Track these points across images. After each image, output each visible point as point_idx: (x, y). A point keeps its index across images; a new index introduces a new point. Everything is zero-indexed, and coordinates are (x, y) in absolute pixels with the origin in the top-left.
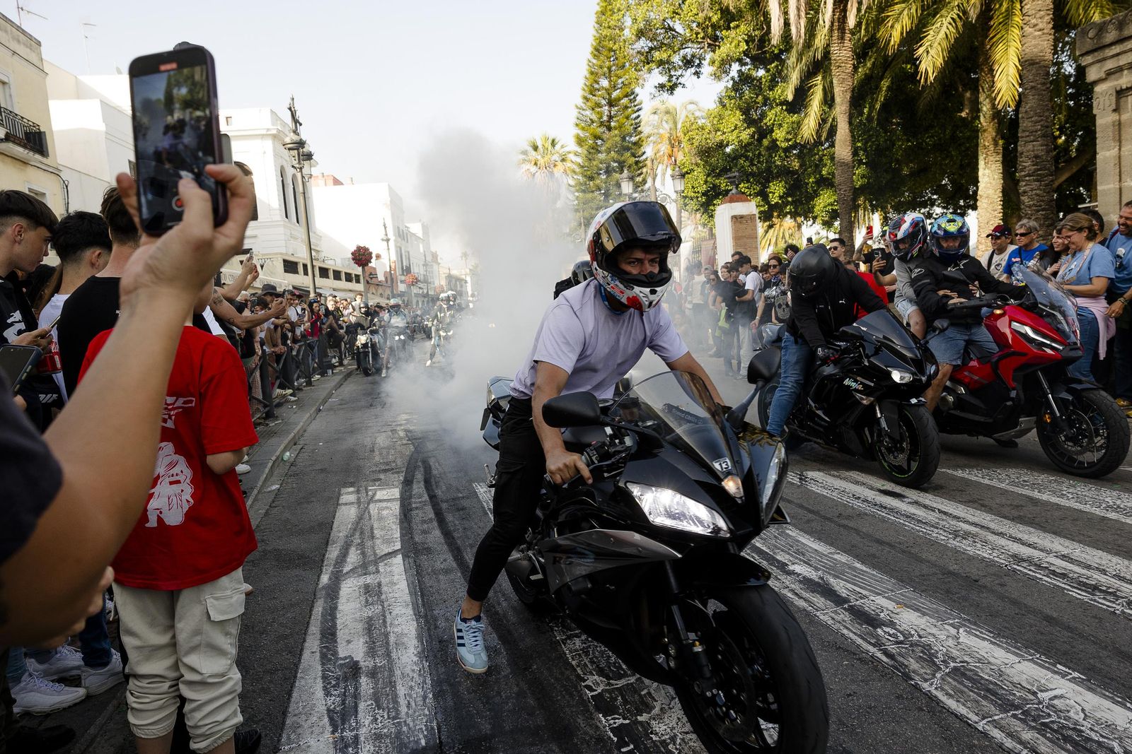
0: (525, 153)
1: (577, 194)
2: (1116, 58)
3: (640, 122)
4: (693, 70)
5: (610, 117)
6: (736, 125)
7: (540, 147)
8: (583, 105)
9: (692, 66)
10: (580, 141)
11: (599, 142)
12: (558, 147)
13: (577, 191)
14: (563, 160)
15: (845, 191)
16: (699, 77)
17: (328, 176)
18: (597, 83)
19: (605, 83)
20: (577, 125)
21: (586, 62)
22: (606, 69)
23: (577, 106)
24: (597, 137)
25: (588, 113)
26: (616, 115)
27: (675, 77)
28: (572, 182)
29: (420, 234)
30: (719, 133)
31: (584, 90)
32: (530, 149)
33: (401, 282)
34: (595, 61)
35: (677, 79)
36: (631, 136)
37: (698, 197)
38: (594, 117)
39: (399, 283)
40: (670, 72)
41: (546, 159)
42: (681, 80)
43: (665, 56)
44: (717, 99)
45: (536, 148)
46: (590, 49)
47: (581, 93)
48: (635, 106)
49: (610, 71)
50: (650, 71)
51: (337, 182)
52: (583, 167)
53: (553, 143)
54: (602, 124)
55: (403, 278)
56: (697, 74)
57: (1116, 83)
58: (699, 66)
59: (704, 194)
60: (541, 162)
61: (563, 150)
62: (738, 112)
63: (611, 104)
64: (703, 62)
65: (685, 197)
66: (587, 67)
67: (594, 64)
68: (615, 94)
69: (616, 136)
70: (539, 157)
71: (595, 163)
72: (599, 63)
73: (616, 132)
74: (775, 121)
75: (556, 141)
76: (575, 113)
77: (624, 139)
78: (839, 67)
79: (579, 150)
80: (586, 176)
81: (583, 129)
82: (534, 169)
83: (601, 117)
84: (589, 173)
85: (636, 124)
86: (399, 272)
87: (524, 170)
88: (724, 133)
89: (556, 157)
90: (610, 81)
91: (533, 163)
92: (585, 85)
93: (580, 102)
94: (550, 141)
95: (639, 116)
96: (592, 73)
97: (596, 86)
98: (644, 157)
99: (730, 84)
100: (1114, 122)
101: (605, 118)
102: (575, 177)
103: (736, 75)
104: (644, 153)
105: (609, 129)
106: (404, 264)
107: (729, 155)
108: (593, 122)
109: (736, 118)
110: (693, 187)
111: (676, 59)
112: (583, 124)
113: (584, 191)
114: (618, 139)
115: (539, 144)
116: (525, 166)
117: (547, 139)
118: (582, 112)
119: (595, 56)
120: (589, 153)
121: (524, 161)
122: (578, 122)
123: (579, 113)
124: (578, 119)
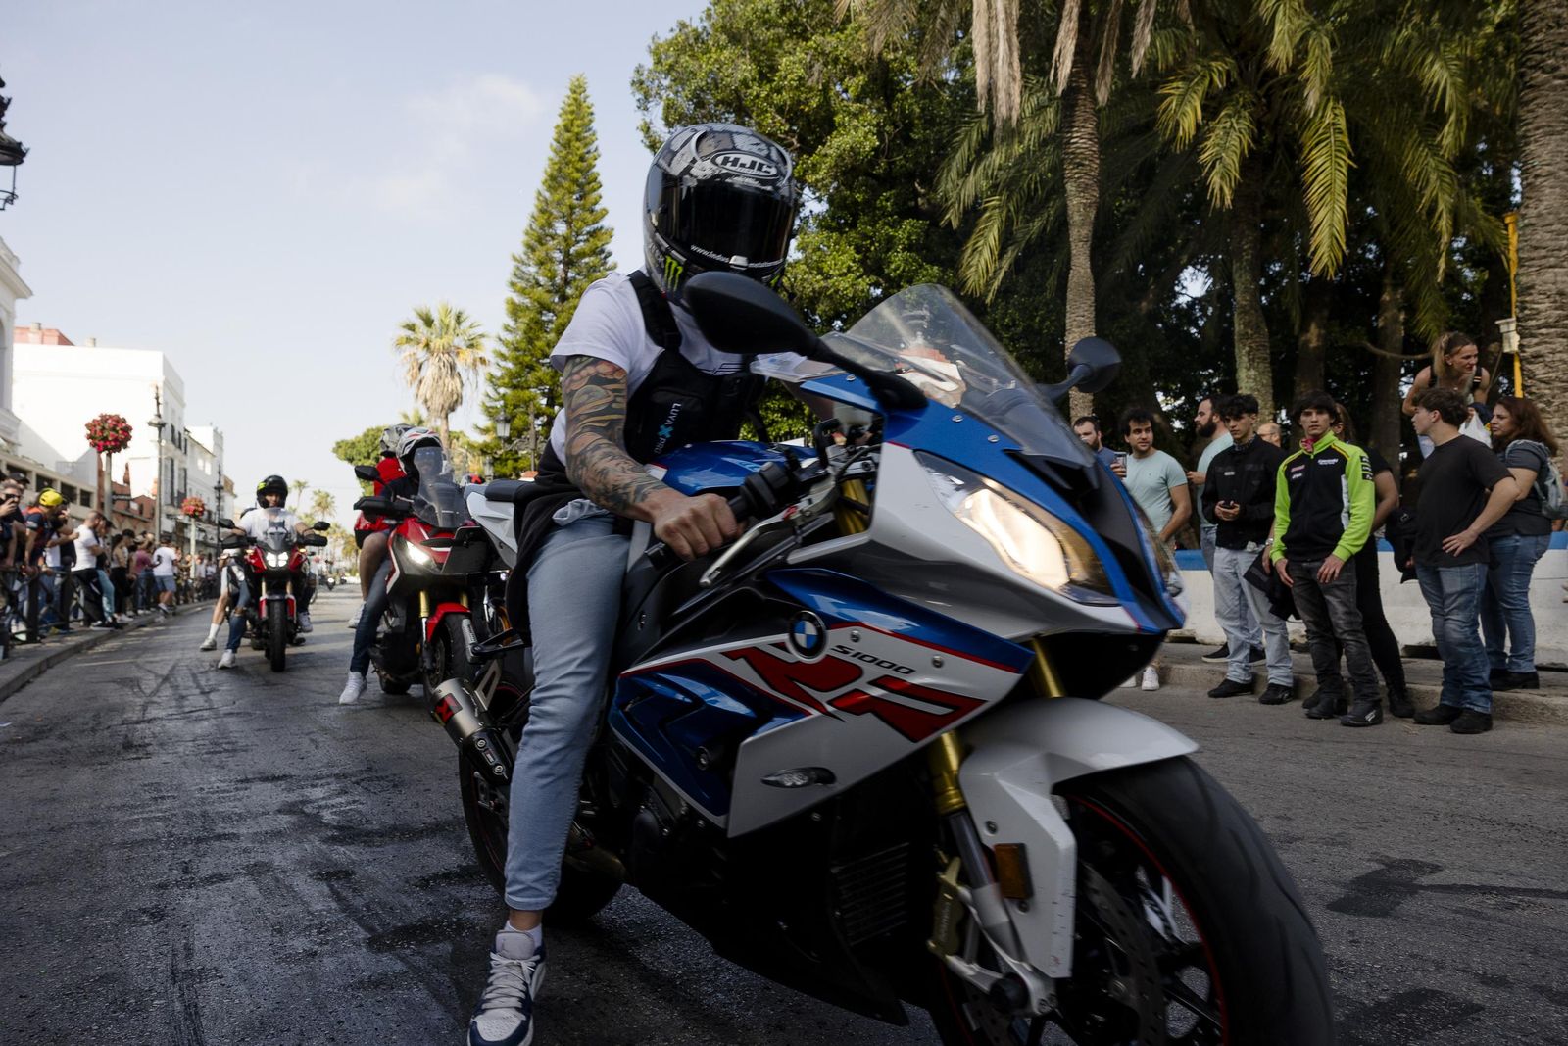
0: (411, 328)
1: (502, 391)
5: (567, 282)
7: (437, 322)
8: (524, 256)
10: (515, 310)
11: (546, 315)
12: (464, 325)
13: (505, 386)
14: (471, 346)
17: (49, 330)
18: (550, 226)
19: (561, 228)
20: (513, 285)
21: (535, 195)
22: (565, 209)
23: (515, 257)
24: (543, 307)
25: (533, 269)
26: (575, 280)
28: (498, 373)
29: (209, 444)
31: (527, 234)
32: (420, 323)
33: (168, 516)
34: (548, 195)
38: (542, 277)
39: (164, 519)
41: (444, 341)
45: (429, 322)
46: (543, 177)
47: (523, 238)
49: (572, 213)
51: (63, 341)
52: (517, 349)
53: (458, 319)
54: (551, 290)
55: (172, 510)
60: (437, 343)
61: (471, 332)
63: (569, 262)
66: (536, 202)
67: (546, 198)
68: (575, 248)
70: (434, 337)
71: (539, 344)
72: (554, 198)
75: (464, 316)
76: (511, 266)
78: (1080, 164)
79: (512, 322)
80: (521, 363)
81: (523, 292)
82: (422, 354)
83: (552, 279)
84: (528, 359)
86: (165, 499)
87: (407, 353)
90: (570, 228)
91: (422, 345)
92: (531, 227)
93: (520, 250)
94: (454, 315)
96: (542, 211)
97: (548, 231)
101: (558, 280)
102: (502, 363)
105: (563, 299)
106: (176, 488)
108: (538, 284)
112: (522, 283)
113: (514, 387)
115: (436, 316)
116: (408, 349)
117: (448, 312)
118: (524, 268)
119: (550, 189)
120: (531, 329)
121: (408, 340)
122: (516, 280)
123: (518, 268)
124: (515, 275)
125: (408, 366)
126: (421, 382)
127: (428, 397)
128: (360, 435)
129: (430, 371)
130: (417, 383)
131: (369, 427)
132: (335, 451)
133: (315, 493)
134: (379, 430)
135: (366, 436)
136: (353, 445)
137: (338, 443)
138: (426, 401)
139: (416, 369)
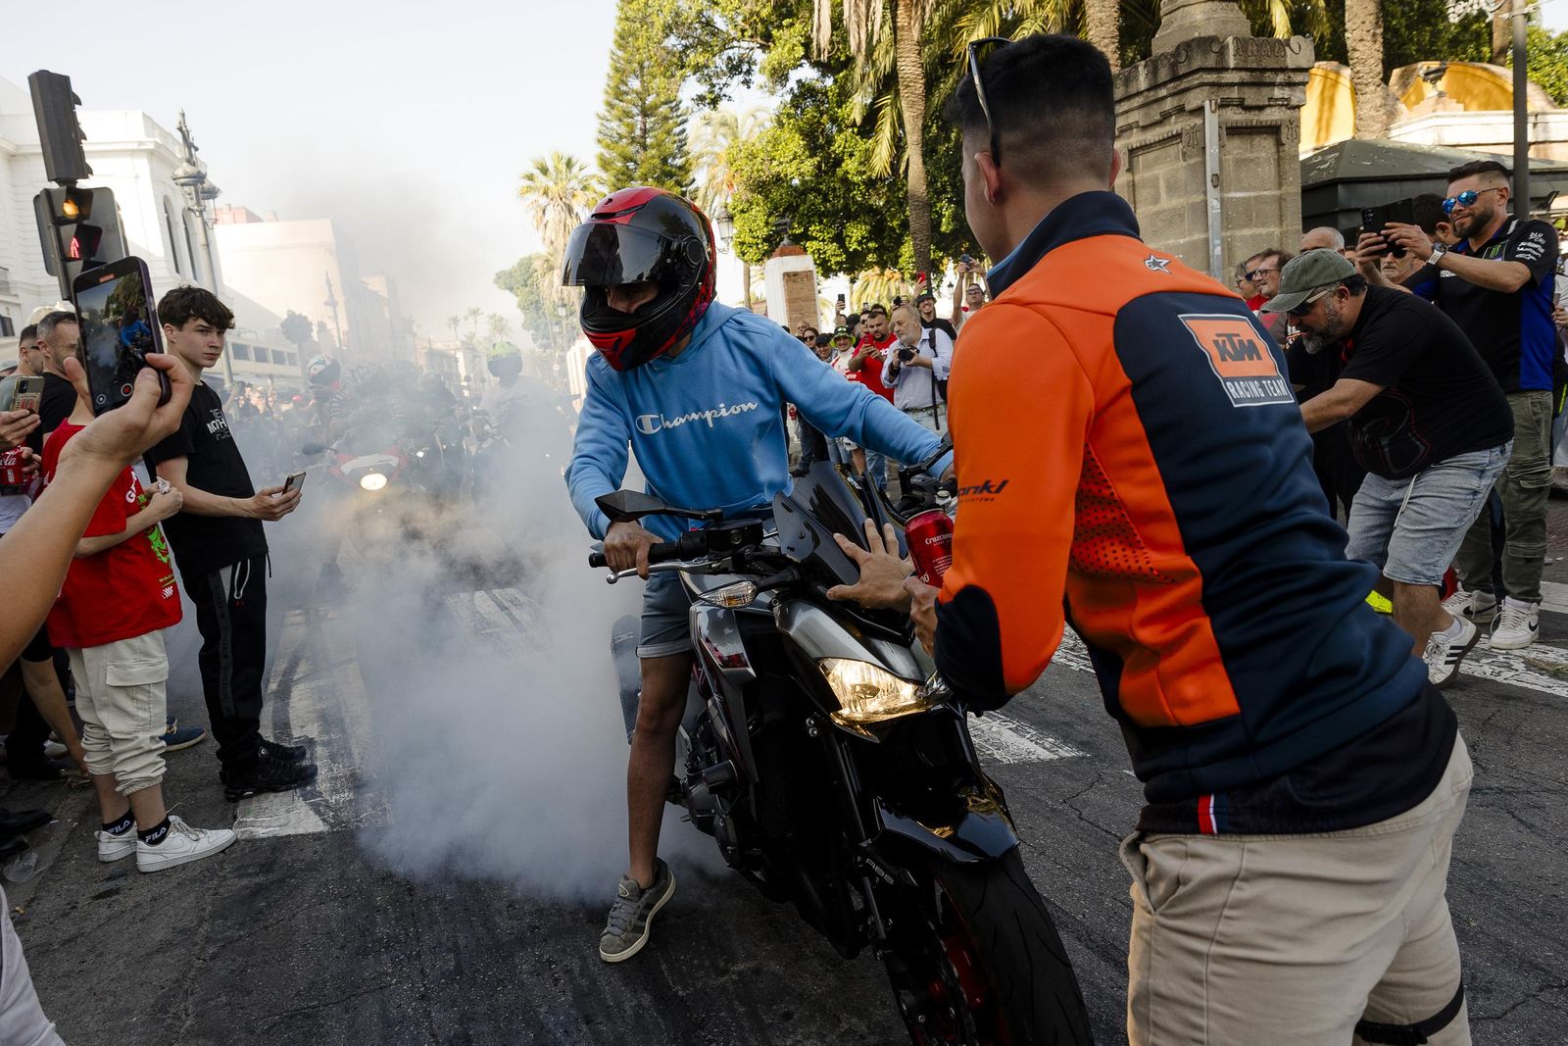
0: (530, 177)
2: (1125, 116)
3: (685, 139)
4: (741, 77)
5: (645, 131)
6: (796, 152)
7: (551, 169)
8: (607, 114)
9: (740, 73)
10: (605, 164)
11: (631, 165)
12: (575, 169)
14: (585, 188)
15: (921, 240)
16: (749, 87)
17: (237, 208)
18: (625, 83)
19: (635, 84)
20: (599, 141)
21: (609, 54)
22: (636, 65)
23: (598, 115)
24: (627, 159)
25: (615, 124)
26: (652, 129)
27: (718, 87)
29: (384, 292)
30: (775, 163)
31: (607, 92)
32: (537, 173)
34: (620, 53)
35: (721, 89)
36: (674, 158)
37: (757, 244)
38: (623, 130)
40: (711, 80)
41: (560, 186)
42: (725, 91)
43: (701, 60)
44: (774, 117)
45: (544, 171)
46: (614, 37)
47: (603, 97)
48: (678, 117)
49: (642, 67)
50: (684, 78)
51: (252, 218)
53: (569, 164)
54: (633, 140)
56: (747, 83)
57: (1128, 141)
58: (749, 72)
59: (765, 240)
60: (554, 189)
61: (582, 174)
62: (797, 136)
63: (646, 113)
64: (753, 67)
65: (742, 244)
66: (611, 61)
67: (619, 57)
68: (650, 100)
69: (653, 157)
70: (551, 184)
72: (625, 56)
73: (654, 152)
74: (845, 147)
75: (574, 160)
76: (596, 124)
77: (664, 161)
78: (907, 86)
79: (604, 175)
81: (608, 146)
82: (543, 201)
83: (632, 131)
85: (680, 141)
87: (529, 202)
88: (781, 163)
89: (574, 184)
90: (643, 82)
91: (542, 192)
92: (609, 86)
93: (603, 109)
94: (565, 161)
95: (684, 131)
96: (617, 70)
97: (624, 88)
98: (692, 188)
99: (788, 98)
100: (1128, 183)
101: (638, 132)
103: (796, 87)
104: (694, 180)
105: (645, 147)
107: (796, 189)
108: (621, 137)
109: (796, 143)
110: (750, 230)
111: (720, 62)
112: (608, 140)
114: (657, 161)
115: (550, 166)
116: (531, 197)
117: (560, 158)
118: (606, 124)
119: (621, 47)
120: (619, 180)
121: (529, 189)
122: (601, 137)
123: (602, 124)
124: (600, 132)
125: (533, 213)
126: (545, 226)
127: (553, 238)
128: (515, 264)
129: (552, 214)
130: (542, 227)
131: (522, 256)
132: (496, 282)
133: (491, 318)
134: (530, 258)
135: (520, 264)
136: (510, 275)
137: (497, 274)
138: (552, 243)
139: (540, 213)
